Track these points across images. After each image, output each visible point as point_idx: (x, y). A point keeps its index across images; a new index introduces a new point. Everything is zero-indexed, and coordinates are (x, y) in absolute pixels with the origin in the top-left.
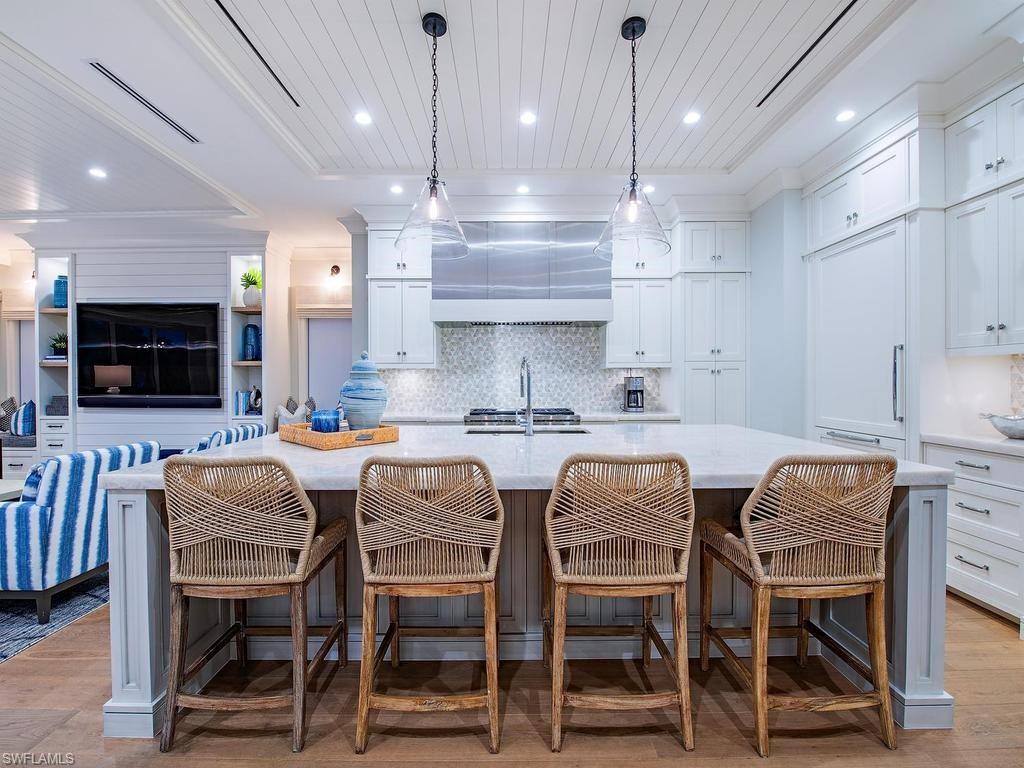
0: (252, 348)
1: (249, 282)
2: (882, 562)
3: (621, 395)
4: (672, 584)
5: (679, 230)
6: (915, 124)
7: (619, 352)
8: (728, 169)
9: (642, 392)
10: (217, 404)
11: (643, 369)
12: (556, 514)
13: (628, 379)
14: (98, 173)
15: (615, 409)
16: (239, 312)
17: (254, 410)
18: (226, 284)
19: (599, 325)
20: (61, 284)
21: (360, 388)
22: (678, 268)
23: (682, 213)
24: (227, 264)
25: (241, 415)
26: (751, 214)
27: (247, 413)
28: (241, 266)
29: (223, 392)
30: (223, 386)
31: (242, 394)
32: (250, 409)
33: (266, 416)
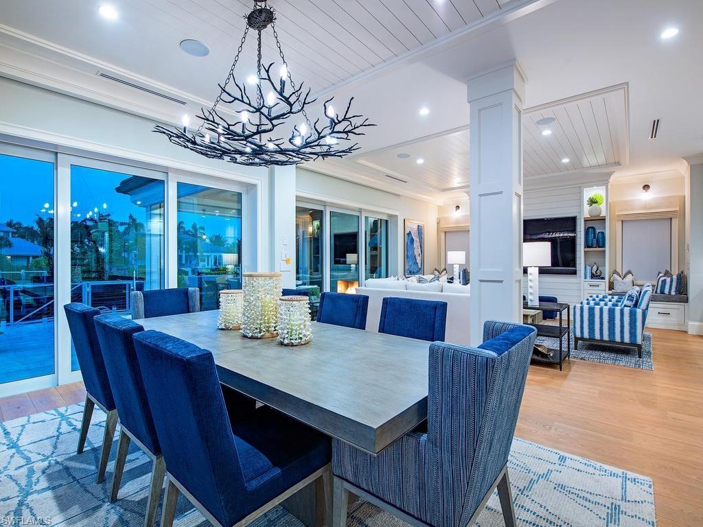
1: (592, 202)
10: (574, 273)
14: (566, 161)
16: (587, 221)
17: (597, 276)
18: (581, 205)
24: (581, 194)
25: (588, 279)
27: (591, 278)
28: (589, 193)
29: (578, 266)
30: (578, 262)
31: (589, 268)
32: (593, 276)
33: (607, 280)
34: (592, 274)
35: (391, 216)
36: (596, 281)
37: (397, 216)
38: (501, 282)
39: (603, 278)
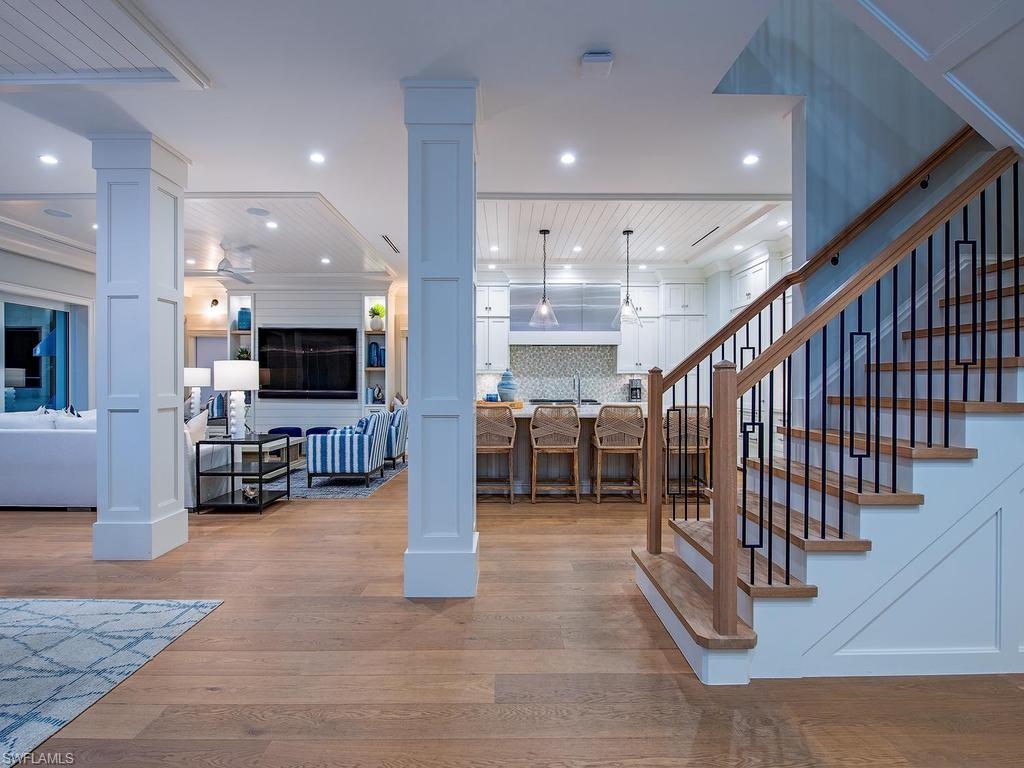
0: (377, 358)
1: (374, 313)
2: (709, 442)
3: (627, 391)
4: (637, 449)
5: (662, 287)
6: (767, 257)
7: (625, 364)
8: (686, 261)
9: (640, 389)
10: (354, 397)
11: (641, 375)
12: (598, 426)
13: (631, 381)
14: (326, 261)
15: (623, 400)
16: (368, 335)
17: (378, 400)
18: (362, 317)
19: (613, 347)
20: (244, 314)
21: (509, 384)
22: (662, 312)
23: (665, 278)
24: (362, 303)
25: (370, 404)
26: (707, 279)
27: (373, 402)
28: (371, 302)
29: (359, 388)
30: (359, 384)
31: (370, 390)
32: (375, 400)
33: (387, 405)
34: (374, 397)
35: (74, 306)
36: (377, 406)
37: (86, 307)
38: (137, 411)
39: (384, 403)
